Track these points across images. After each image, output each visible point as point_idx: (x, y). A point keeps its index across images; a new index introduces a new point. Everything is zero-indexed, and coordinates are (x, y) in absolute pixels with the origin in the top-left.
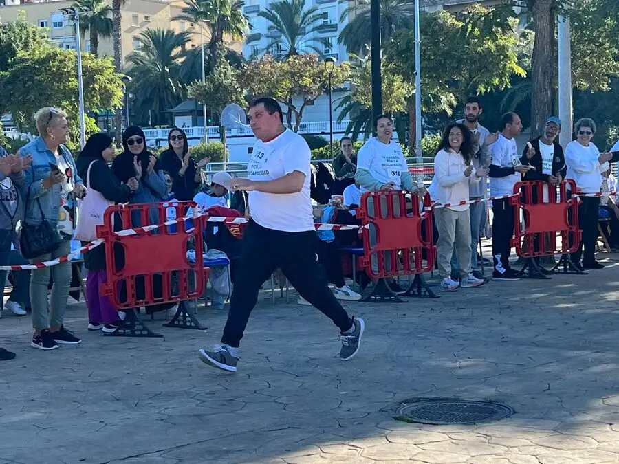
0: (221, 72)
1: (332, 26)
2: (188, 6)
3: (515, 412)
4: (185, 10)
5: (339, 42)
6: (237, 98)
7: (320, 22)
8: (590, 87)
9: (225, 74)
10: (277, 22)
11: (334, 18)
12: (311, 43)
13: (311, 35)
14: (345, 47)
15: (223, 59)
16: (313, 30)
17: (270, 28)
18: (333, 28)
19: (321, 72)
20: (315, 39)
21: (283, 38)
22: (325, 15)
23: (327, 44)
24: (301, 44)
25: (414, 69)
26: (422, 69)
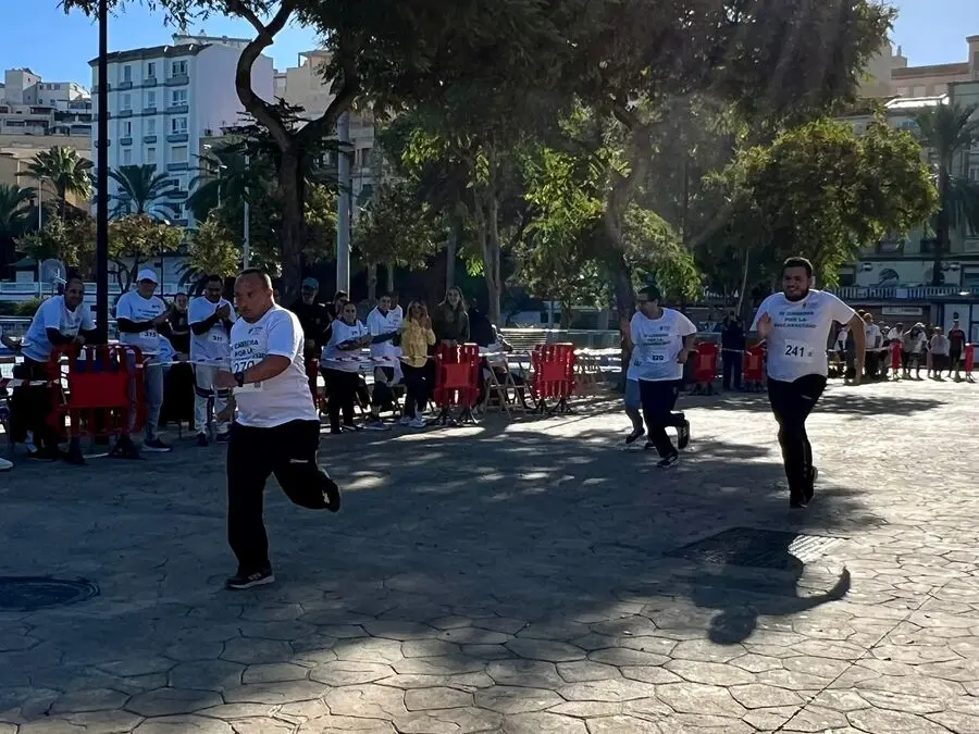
0: (51, 227)
1: (182, 193)
2: (34, 162)
3: (98, 594)
4: (31, 166)
5: (186, 209)
6: (67, 254)
7: (171, 188)
9: (56, 229)
10: (125, 184)
11: (183, 186)
12: (162, 208)
13: (161, 199)
14: (192, 213)
15: (55, 215)
16: (163, 194)
17: (120, 190)
18: (184, 194)
19: (154, 233)
20: (165, 204)
21: (132, 201)
22: (176, 183)
23: (176, 208)
24: (151, 208)
25: (243, 236)
26: (250, 236)
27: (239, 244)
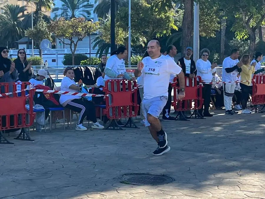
0: (40, 25)
1: (91, 5)
3: (174, 180)
5: (94, 12)
6: (47, 36)
7: (86, 3)
8: (206, 36)
9: (42, 25)
10: (66, 3)
11: (92, 2)
12: (81, 13)
13: (81, 9)
14: (97, 15)
15: (42, 19)
16: (83, 7)
17: (63, 5)
18: (92, 6)
19: (86, 26)
20: (83, 11)
21: (69, 10)
23: (89, 13)
24: (77, 13)
25: (128, 25)
26: (131, 25)
27: (125, 29)
